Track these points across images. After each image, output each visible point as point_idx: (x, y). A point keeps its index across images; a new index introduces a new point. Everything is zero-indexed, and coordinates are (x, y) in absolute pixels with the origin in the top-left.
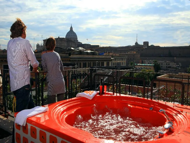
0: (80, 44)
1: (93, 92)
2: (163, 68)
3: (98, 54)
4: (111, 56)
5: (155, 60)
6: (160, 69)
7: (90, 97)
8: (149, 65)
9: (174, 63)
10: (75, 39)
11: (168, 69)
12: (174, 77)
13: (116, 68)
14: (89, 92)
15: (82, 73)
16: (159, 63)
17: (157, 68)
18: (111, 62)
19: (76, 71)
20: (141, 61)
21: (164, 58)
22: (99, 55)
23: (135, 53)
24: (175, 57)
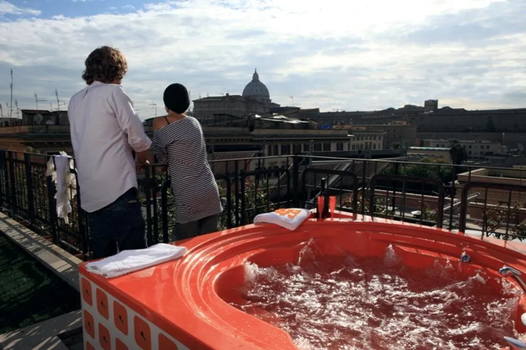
0: (276, 106)
1: (299, 212)
2: (472, 155)
3: (316, 127)
4: (347, 132)
5: (454, 139)
6: (467, 158)
7: (291, 224)
8: (438, 148)
9: (502, 145)
10: (265, 98)
11: (484, 158)
12: (502, 175)
13: (360, 154)
14: (287, 213)
15: (280, 165)
16: (462, 145)
17: (459, 155)
18: (347, 143)
19: (261, 161)
20: (418, 140)
21: (476, 134)
22: (319, 128)
23: (405, 123)
24: (503, 132)
